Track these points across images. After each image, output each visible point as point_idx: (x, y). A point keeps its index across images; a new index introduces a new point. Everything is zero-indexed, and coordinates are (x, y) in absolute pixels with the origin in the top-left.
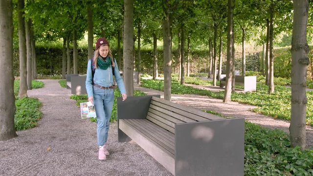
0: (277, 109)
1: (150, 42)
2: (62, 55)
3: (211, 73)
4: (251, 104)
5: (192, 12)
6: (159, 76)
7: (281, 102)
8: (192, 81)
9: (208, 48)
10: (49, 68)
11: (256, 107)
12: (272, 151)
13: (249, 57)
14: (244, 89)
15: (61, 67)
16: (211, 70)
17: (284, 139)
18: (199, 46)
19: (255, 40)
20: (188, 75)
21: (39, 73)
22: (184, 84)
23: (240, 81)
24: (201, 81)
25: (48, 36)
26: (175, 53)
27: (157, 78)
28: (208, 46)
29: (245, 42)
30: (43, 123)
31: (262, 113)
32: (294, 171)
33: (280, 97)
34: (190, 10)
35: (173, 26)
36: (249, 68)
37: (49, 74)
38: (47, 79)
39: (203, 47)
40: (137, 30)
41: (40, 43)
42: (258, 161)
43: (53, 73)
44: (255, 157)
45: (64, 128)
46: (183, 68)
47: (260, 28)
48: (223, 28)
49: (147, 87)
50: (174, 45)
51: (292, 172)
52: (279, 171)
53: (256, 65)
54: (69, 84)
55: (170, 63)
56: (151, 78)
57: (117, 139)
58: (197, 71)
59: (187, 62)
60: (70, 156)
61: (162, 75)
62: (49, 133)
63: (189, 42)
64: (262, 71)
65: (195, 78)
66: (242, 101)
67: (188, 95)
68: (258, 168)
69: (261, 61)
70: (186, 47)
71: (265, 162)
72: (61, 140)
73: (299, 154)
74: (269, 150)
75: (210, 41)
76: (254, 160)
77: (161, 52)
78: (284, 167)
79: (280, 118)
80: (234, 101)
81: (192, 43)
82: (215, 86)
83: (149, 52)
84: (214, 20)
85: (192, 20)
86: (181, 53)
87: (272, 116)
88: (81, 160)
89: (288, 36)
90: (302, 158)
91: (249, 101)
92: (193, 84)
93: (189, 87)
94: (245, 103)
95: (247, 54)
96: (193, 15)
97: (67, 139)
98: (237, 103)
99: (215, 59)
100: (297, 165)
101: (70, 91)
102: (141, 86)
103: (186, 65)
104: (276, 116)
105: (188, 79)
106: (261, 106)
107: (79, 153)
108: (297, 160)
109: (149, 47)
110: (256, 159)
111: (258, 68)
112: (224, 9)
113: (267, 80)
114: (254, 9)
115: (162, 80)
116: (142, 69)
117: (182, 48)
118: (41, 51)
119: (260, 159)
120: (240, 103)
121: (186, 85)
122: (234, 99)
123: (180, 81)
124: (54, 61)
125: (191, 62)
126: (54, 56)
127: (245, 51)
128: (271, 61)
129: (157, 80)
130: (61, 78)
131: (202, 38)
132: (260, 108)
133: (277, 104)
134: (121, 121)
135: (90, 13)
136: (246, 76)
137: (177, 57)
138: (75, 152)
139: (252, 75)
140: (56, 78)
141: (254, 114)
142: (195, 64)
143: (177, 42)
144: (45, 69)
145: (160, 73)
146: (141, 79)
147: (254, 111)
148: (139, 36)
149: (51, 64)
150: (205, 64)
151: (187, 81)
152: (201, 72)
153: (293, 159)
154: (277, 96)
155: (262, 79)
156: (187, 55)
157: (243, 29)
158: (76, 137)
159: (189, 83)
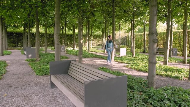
0: (138, 65)
1: (71, 30)
2: (23, 36)
3: (103, 46)
4: (125, 63)
5: (94, 14)
6: (76, 48)
7: (139, 61)
8: (94, 51)
9: (102, 34)
10: (15, 43)
11: (127, 65)
12: (138, 90)
13: (122, 38)
14: (120, 54)
15: (23, 43)
16: (103, 45)
17: (144, 83)
18: (97, 32)
19: (125, 30)
20: (92, 47)
21: (9, 46)
22: (90, 52)
23: (118, 50)
24: (98, 50)
25: (15, 26)
26: (84, 36)
27: (75, 49)
28: (102, 32)
29: (120, 30)
30: (6, 77)
31: (131, 68)
32: (153, 103)
33: (139, 59)
34: (92, 13)
35: (83, 22)
36: (122, 44)
37: (15, 47)
38: (15, 49)
39: (99, 33)
40: (64, 23)
41: (10, 29)
42: (133, 98)
43: (18, 46)
44: (131, 95)
45: (18, 80)
46: (89, 44)
47: (127, 24)
48: (109, 23)
49: (70, 54)
50: (84, 32)
51: (151, 104)
52: (145, 104)
53: (125, 42)
54: (25, 53)
55: (82, 41)
56: (72, 49)
57: (50, 87)
58: (96, 45)
59: (91, 40)
60: (19, 99)
61: (78, 47)
62: (8, 84)
63: (92, 30)
64: (128, 45)
65: (95, 49)
66: (120, 61)
67: (91, 58)
68: (133, 103)
69: (128, 40)
70: (90, 33)
71: (136, 98)
72: (15, 88)
73: (154, 92)
74: (137, 90)
75: (103, 30)
76: (130, 97)
77: (77, 35)
78: (147, 101)
79: (140, 70)
80: (116, 61)
81: (94, 30)
82: (106, 53)
83: (71, 35)
84: (105, 19)
85: (94, 19)
86: (88, 36)
87: (136, 69)
88: (26, 102)
89: (140, 28)
90: (156, 95)
91: (123, 61)
92: (94, 52)
93: (92, 54)
94: (122, 62)
95: (121, 37)
96: (94, 16)
97: (19, 87)
98: (117, 62)
99: (105, 39)
100: (153, 99)
101: (26, 56)
102: (66, 53)
103: (90, 42)
104: (138, 70)
105: (91, 49)
106: (130, 64)
107: (25, 97)
108: (153, 96)
109: (71, 32)
110: (131, 96)
111: (126, 44)
112: (110, 13)
113: (131, 50)
114: (125, 14)
115: (78, 50)
116: (67, 44)
117: (88, 33)
118: (11, 34)
119: (134, 97)
120: (119, 62)
121: (91, 52)
122: (115, 60)
123: (87, 50)
124: (18, 39)
125: (93, 40)
126: (19, 37)
127: (120, 35)
128: (133, 40)
129: (75, 50)
130: (22, 49)
131: (99, 28)
132: (129, 65)
133: (137, 63)
134: (52, 76)
135: (37, 13)
136: (121, 48)
137: (86, 38)
138: (23, 96)
139: (124, 48)
140: (19, 49)
141: (127, 68)
142: (95, 42)
143: (86, 30)
144: (13, 44)
145: (77, 46)
146: (67, 49)
147: (126, 67)
148: (66, 27)
149: (16, 41)
150: (100, 42)
151: (91, 51)
152: (98, 46)
153: (151, 95)
154: (137, 58)
155: (128, 49)
156: (91, 37)
157: (119, 24)
158: (25, 85)
159: (92, 52)
